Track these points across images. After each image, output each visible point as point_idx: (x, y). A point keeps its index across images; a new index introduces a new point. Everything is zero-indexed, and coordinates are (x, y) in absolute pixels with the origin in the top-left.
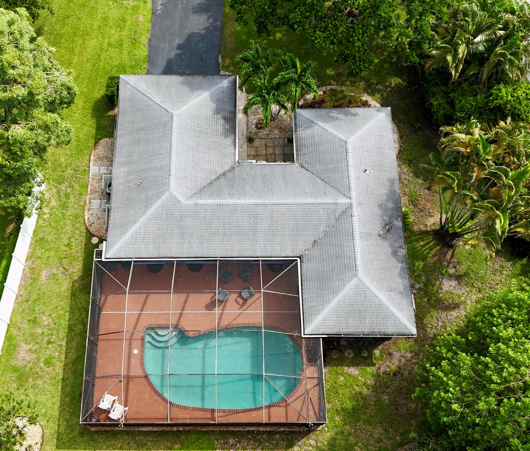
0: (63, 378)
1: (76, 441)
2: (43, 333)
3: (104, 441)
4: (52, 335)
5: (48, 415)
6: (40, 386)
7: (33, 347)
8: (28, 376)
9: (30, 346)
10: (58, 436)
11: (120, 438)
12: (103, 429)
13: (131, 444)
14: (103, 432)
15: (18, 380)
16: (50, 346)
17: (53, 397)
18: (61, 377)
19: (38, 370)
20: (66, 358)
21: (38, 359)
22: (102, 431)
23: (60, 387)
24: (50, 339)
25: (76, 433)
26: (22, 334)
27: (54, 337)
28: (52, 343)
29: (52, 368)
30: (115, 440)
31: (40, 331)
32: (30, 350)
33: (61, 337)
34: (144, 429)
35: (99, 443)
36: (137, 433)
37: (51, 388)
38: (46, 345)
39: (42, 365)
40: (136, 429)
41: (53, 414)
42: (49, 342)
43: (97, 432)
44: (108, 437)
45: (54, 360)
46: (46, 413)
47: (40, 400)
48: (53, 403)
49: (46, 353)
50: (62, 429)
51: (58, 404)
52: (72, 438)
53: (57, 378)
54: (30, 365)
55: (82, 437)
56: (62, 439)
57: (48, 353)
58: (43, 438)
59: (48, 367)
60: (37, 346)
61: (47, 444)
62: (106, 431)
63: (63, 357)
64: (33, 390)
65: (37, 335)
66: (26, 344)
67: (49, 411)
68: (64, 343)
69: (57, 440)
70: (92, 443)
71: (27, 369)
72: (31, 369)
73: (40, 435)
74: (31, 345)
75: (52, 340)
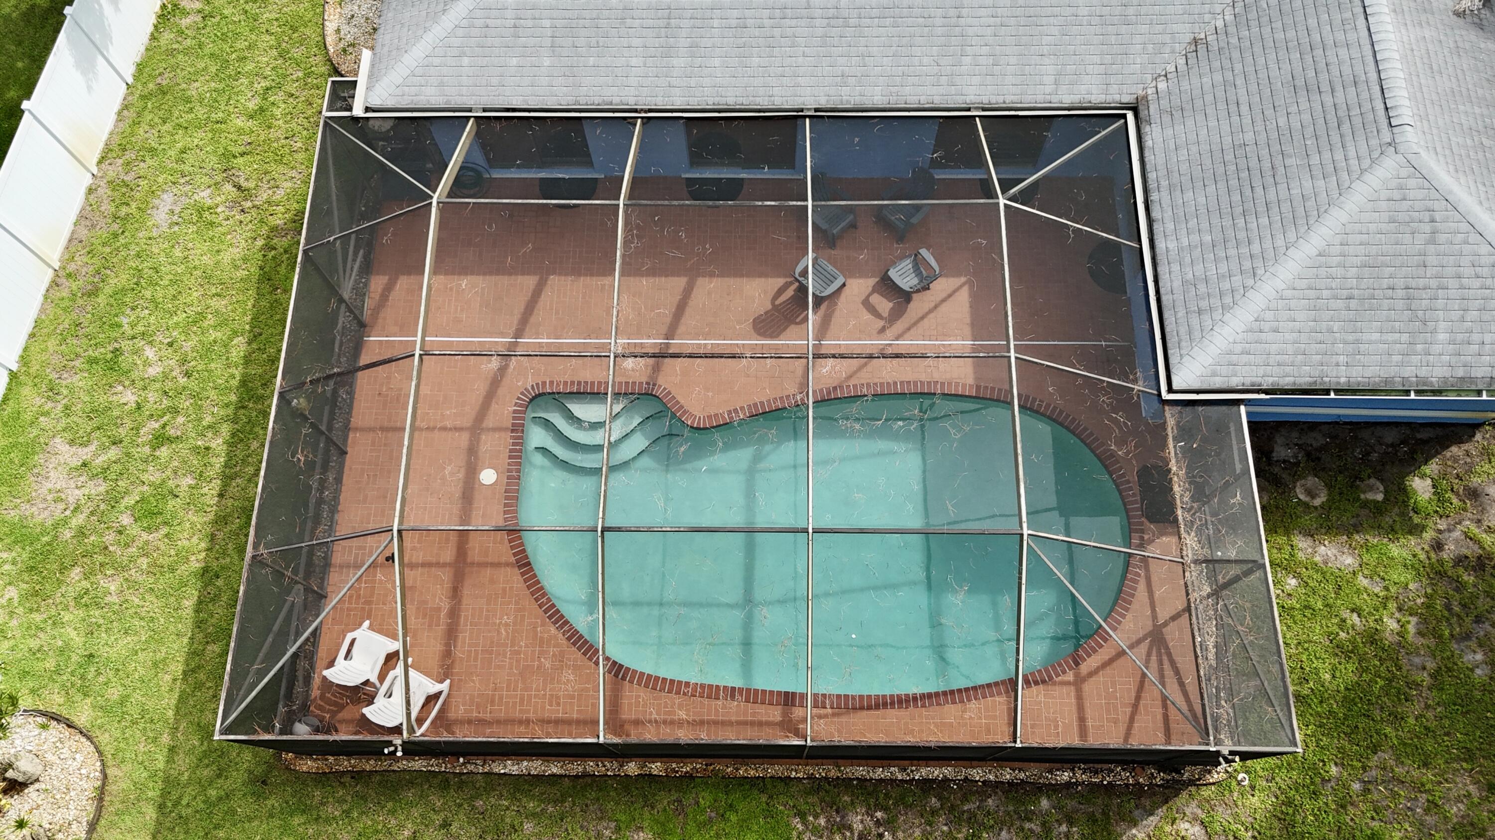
0: (205, 570)
1: (234, 812)
2: (139, 407)
3: (347, 813)
4: (175, 411)
5: (129, 708)
6: (108, 599)
7: (96, 455)
8: (67, 561)
9: (85, 453)
10: (165, 794)
11: (411, 804)
12: (346, 764)
13: (454, 828)
14: (347, 779)
15: (26, 576)
16: (164, 452)
17: (156, 638)
18: (195, 563)
19: (110, 538)
20: (221, 495)
21: (113, 499)
22: (343, 773)
23: (189, 604)
24: (164, 426)
25: (237, 778)
26: (60, 407)
27: (181, 420)
28: (170, 440)
29: (165, 530)
30: (392, 812)
31: (129, 397)
32: (84, 465)
33: (208, 420)
34: (511, 767)
35: (327, 821)
36: (481, 782)
37: (153, 604)
38: (147, 450)
39: (126, 520)
40: (478, 767)
41: (150, 705)
42: (160, 439)
43: (321, 778)
44: (364, 798)
45: (171, 502)
46: (123, 700)
47: (104, 651)
48: (155, 664)
49: (145, 477)
50: (183, 762)
51: (177, 668)
52: (220, 799)
53: (183, 570)
54: (78, 520)
55: (259, 796)
56: (177, 803)
57: (153, 475)
58: (101, 800)
59: (148, 529)
60: (113, 453)
61: (112, 825)
62: (357, 776)
63: (210, 491)
64: (81, 613)
65: (116, 413)
66: (72, 443)
67: (137, 697)
68: (218, 444)
69: (161, 807)
70: (297, 820)
71: (67, 534)
72: (81, 533)
73: (90, 786)
74: (92, 448)
75: (172, 432)
